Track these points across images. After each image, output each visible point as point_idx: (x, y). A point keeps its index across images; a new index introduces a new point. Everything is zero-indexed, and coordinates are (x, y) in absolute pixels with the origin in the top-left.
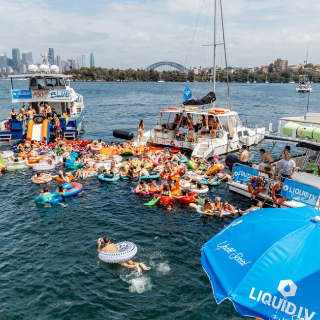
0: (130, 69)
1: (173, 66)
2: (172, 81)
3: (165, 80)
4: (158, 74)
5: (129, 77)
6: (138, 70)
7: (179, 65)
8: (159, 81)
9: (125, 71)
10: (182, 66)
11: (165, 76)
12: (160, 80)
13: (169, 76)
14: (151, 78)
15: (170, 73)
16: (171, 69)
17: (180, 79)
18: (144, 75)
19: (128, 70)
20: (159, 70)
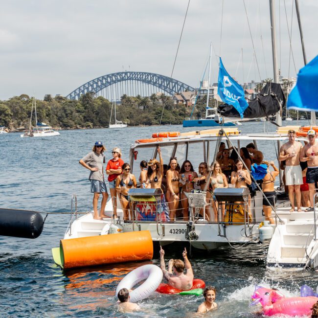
0: (23, 96)
1: (149, 82)
2: (149, 123)
3: (128, 121)
4: (106, 105)
5: (22, 119)
6: (48, 98)
7: (170, 80)
8: (111, 126)
9: (6, 103)
10: (177, 82)
11: (127, 109)
12: (113, 123)
13: (139, 112)
14: (86, 119)
15: (144, 102)
16: (146, 91)
17: (173, 118)
18: (65, 111)
19: (16, 98)
20: (112, 94)
